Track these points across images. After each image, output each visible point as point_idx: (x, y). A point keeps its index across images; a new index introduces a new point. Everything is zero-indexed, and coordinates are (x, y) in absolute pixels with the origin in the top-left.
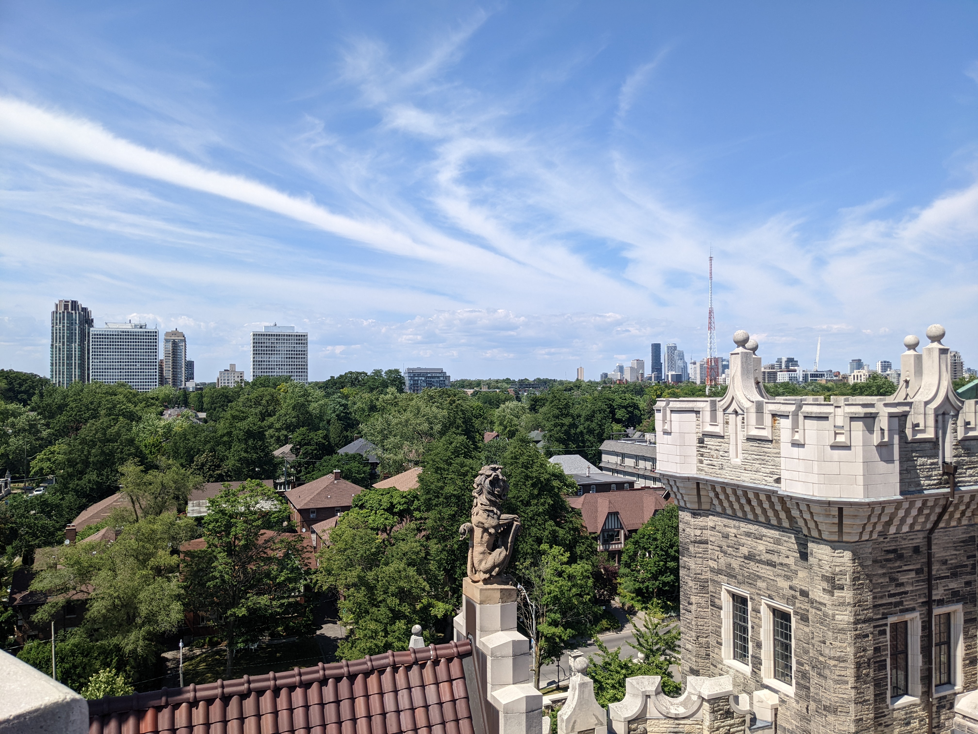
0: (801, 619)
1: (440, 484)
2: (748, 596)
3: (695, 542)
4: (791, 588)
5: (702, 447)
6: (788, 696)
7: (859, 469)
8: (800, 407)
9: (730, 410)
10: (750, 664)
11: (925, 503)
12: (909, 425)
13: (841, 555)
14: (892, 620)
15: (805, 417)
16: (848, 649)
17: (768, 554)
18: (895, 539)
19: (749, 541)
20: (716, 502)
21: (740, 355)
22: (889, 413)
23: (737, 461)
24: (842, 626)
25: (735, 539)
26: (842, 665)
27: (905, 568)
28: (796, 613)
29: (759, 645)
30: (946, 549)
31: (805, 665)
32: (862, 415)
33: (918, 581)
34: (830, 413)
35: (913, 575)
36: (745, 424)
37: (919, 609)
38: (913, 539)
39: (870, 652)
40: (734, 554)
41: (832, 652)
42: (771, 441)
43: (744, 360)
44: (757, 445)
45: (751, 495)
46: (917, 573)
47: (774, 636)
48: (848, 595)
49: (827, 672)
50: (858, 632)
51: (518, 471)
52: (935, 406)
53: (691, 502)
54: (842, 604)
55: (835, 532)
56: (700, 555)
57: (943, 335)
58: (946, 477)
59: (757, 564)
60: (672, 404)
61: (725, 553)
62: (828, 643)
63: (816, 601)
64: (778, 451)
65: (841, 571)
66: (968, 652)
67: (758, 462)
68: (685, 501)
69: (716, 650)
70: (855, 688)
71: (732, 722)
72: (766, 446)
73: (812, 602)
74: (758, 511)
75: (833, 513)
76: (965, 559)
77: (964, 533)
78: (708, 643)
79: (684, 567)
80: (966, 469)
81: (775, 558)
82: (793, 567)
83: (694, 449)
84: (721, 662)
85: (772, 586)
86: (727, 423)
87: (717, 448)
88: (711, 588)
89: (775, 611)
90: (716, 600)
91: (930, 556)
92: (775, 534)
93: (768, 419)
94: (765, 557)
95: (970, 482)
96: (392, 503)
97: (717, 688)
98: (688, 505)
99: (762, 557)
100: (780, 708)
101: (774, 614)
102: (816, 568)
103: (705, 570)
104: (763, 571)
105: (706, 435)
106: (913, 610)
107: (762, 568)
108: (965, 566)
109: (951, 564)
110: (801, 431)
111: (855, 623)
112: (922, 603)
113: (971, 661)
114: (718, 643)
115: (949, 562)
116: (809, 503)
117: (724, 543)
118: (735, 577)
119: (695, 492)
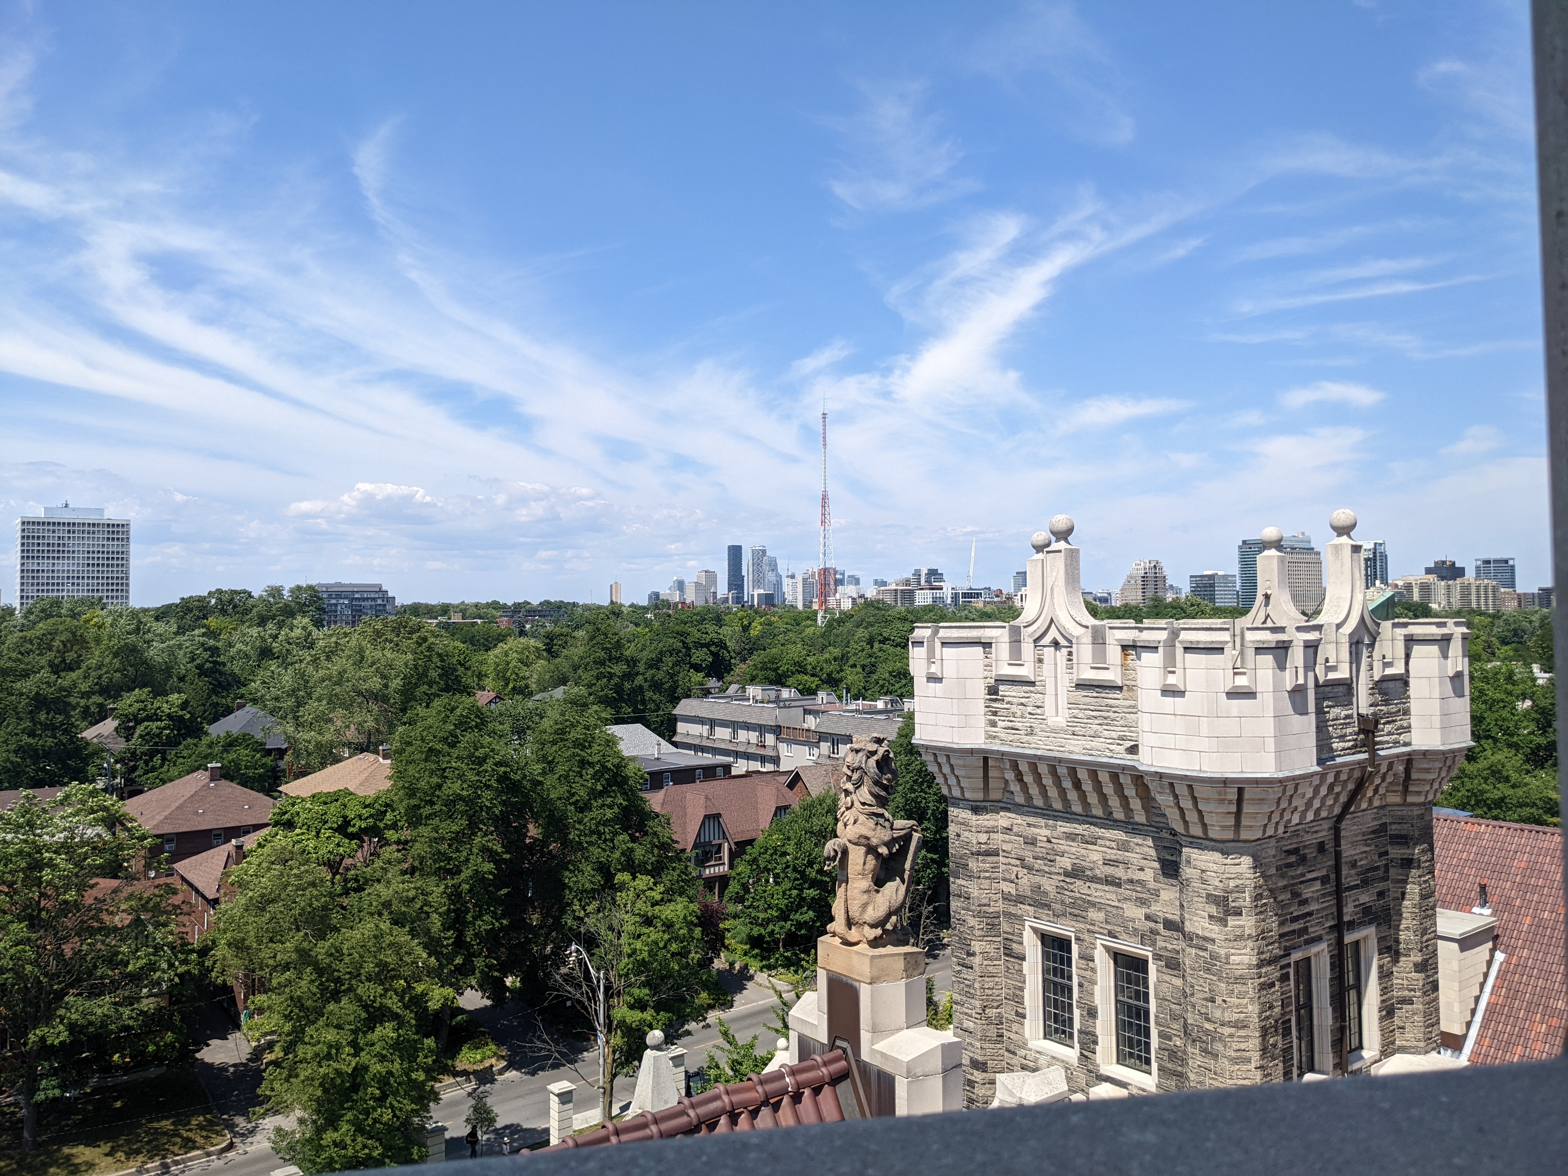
0: (1167, 966)
1: (435, 780)
2: (1073, 935)
3: (979, 854)
4: (1148, 917)
5: (995, 700)
6: (1144, 1090)
7: (1268, 727)
8: (1175, 634)
9: (1047, 640)
10: (1076, 1045)
11: (1338, 775)
12: (1320, 659)
13: (1237, 861)
14: (1296, 956)
15: (1186, 649)
16: (1250, 1008)
17: (1107, 867)
18: (1296, 834)
19: (1074, 848)
20: (1015, 787)
21: (1062, 554)
22: (1305, 642)
23: (1059, 720)
24: (1239, 972)
25: (1049, 846)
26: (1241, 1033)
27: (1309, 876)
28: (1157, 957)
29: (1092, 1013)
30: (1354, 844)
31: (1174, 1038)
32: (1273, 645)
33: (1324, 895)
34: (1227, 642)
35: (1317, 886)
36: (1075, 661)
37: (1326, 937)
38: (1316, 832)
39: (1277, 1010)
40: (1046, 869)
41: (1226, 1014)
42: (1120, 688)
43: (1069, 562)
44: (1095, 694)
45: (1083, 775)
46: (1323, 883)
47: (1116, 995)
48: (1247, 923)
49: (1218, 1047)
50: (1262, 980)
51: (567, 754)
52: (1350, 630)
53: (973, 790)
54: (1239, 938)
55: (1230, 826)
56: (987, 875)
58: (1362, 736)
59: (1088, 884)
60: (942, 633)
61: (1030, 869)
62: (1219, 1000)
63: (1197, 936)
64: (1132, 703)
65: (1237, 886)
66: (1384, 997)
67: (1097, 722)
68: (962, 788)
69: (1016, 1026)
70: (1261, 1067)
72: (1110, 696)
73: (1189, 938)
74: (1093, 798)
75: (1230, 797)
76: (1377, 857)
77: (1374, 819)
78: (1000, 1016)
79: (960, 896)
80: (1384, 724)
81: (1119, 872)
82: (1152, 885)
83: (981, 704)
84: (1024, 1045)
85: (1115, 916)
86: (1040, 661)
87: (1023, 700)
88: (1005, 926)
89: (1118, 957)
90: (1014, 946)
91: (1338, 855)
92: (1119, 835)
93: (1114, 654)
94: (1102, 871)
95: (1388, 743)
96: (345, 817)
97: (1047, 1089)
98: (968, 795)
99: (1097, 872)
101: (1116, 963)
102: (1196, 884)
103: (994, 897)
104: (1098, 894)
105: (1000, 681)
106: (1318, 939)
107: (1097, 890)
108: (1377, 868)
109: (1361, 866)
110: (1179, 671)
111: (1259, 966)
112: (1330, 927)
113: (1388, 1011)
114: (1018, 1014)
115: (1359, 864)
116: (1191, 783)
117: (1027, 853)
118: (1049, 907)
119: (980, 773)
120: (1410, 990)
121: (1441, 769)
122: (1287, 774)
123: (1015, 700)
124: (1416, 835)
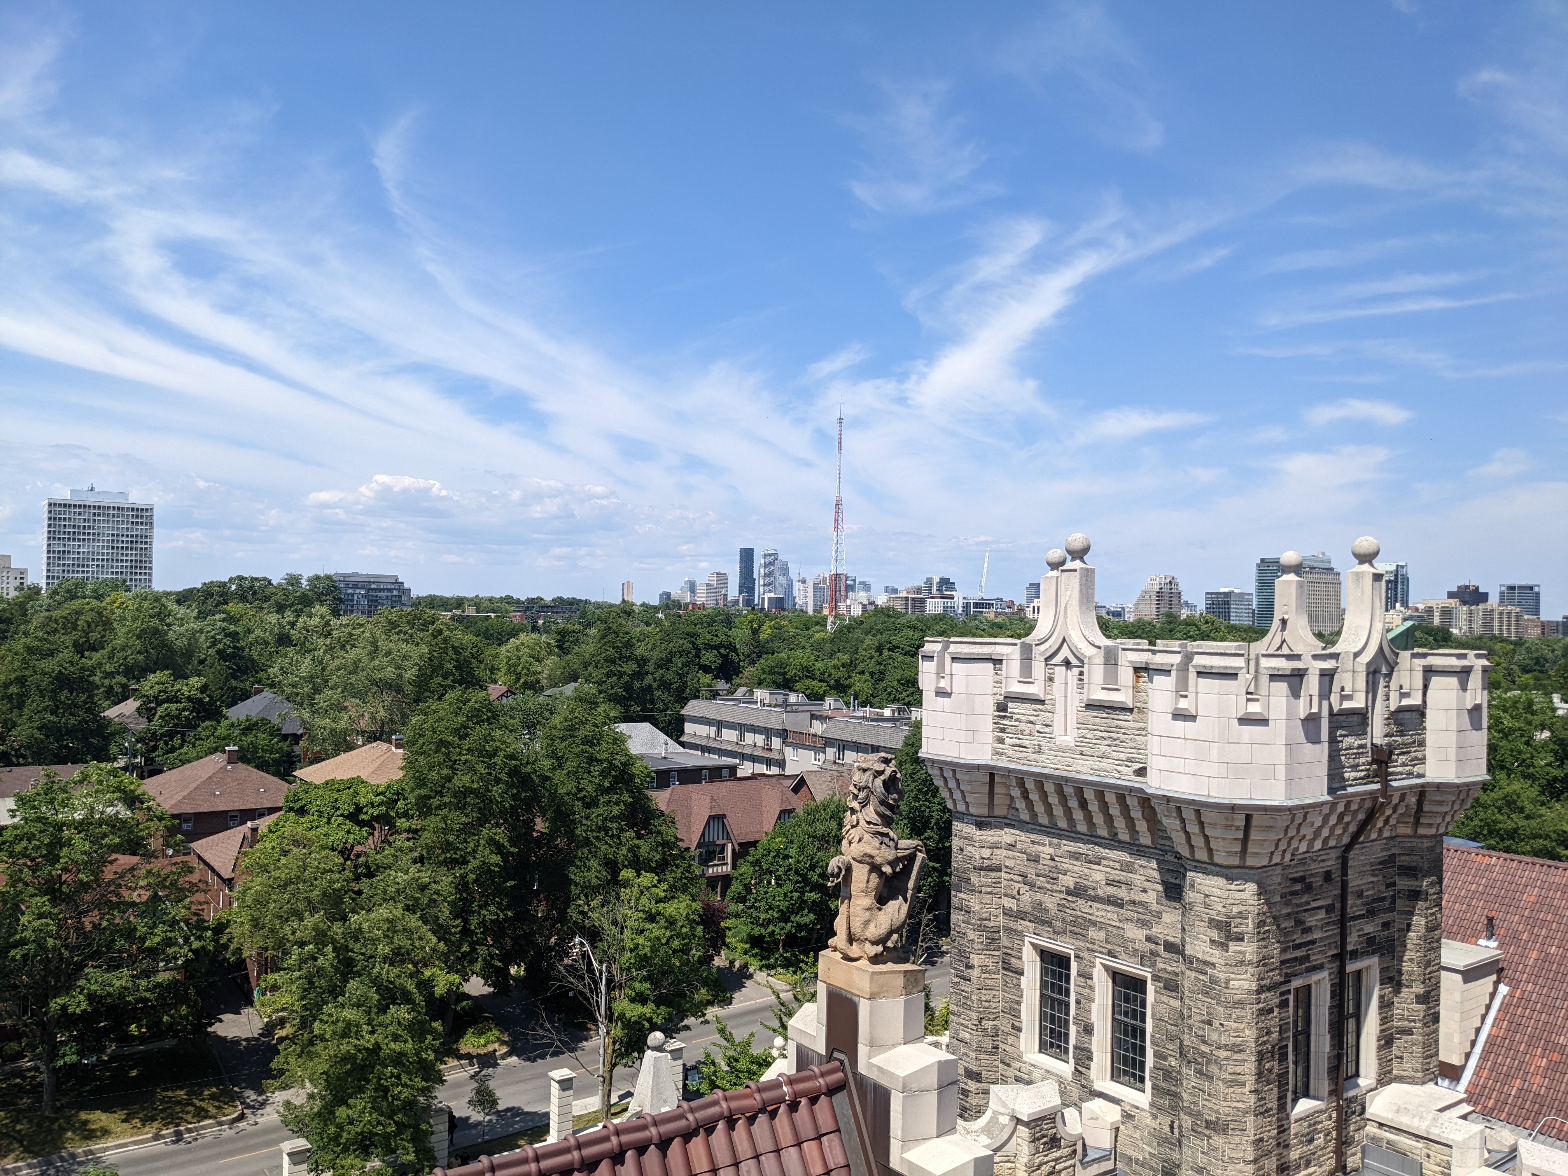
0: (1165, 988)
1: (446, 772)
2: (1072, 953)
3: (981, 868)
4: (1148, 939)
5: (1004, 717)
6: (1137, 1108)
7: (1280, 755)
8: (1188, 657)
9: (1058, 659)
10: (1072, 1061)
11: (1348, 805)
12: (1336, 688)
13: (1242, 887)
14: (1297, 983)
15: (1199, 674)
16: (1247, 1032)
17: (1109, 888)
18: (1303, 862)
19: (1077, 867)
20: (1020, 804)
21: (1077, 573)
22: (1321, 670)
23: (1068, 739)
24: (1239, 997)
25: (1052, 863)
26: (1238, 1056)
27: (1314, 904)
28: (1156, 978)
29: (1088, 1030)
30: (1362, 874)
31: (1170, 1059)
32: (1288, 673)
33: (1328, 924)
35: (1322, 914)
36: (1086, 681)
37: (1328, 966)
38: (1324, 861)
39: (1275, 1036)
40: (1049, 886)
41: (1223, 1038)
42: (1131, 710)
43: (1084, 580)
44: (1105, 715)
45: (1089, 795)
46: (1327, 912)
47: (1113, 1014)
48: (1249, 949)
49: (1214, 1069)
50: (1261, 1005)
51: (576, 750)
52: (1367, 660)
53: (978, 805)
54: (1240, 963)
55: (1236, 852)
56: (989, 889)
57: (1376, 554)
58: (1375, 767)
59: (1090, 903)
60: (953, 648)
61: (1032, 885)
62: (1216, 1023)
63: (1198, 959)
64: (1142, 725)
65: (1240, 912)
66: (1384, 1027)
67: (1106, 742)
68: (967, 803)
69: (1011, 1039)
70: (1256, 1091)
71: (1058, 1154)
72: (1120, 717)
73: (1189, 961)
74: (1098, 819)
75: (1237, 823)
76: (1383, 888)
77: (1383, 850)
78: (996, 1028)
79: (961, 910)
80: (1398, 755)
81: (1122, 893)
82: (1154, 907)
83: (990, 720)
84: (1019, 1058)
85: (1115, 936)
86: (1051, 679)
87: (1032, 718)
88: (1005, 941)
89: (1116, 976)
90: (1013, 960)
91: (1344, 885)
92: (1123, 856)
93: (1126, 675)
94: (1105, 891)
95: (1401, 774)
96: (357, 804)
97: (1040, 1103)
98: (973, 810)
99: (1100, 892)
100: (1122, 1127)
101: (1114, 982)
102: (1199, 908)
103: (995, 912)
104: (1100, 913)
105: (1009, 698)
106: (1320, 967)
107: (1098, 909)
108: (1384, 899)
109: (1368, 896)
110: (1191, 695)
111: (1259, 992)
112: (1333, 956)
113: (1386, 1041)
114: (1014, 1027)
115: (1365, 894)
116: (1199, 808)
117: (1030, 870)
118: (1049, 924)
119: (986, 789)
120: (1410, 1021)
121: (1453, 802)
123: (1024, 718)
124: (1426, 866)
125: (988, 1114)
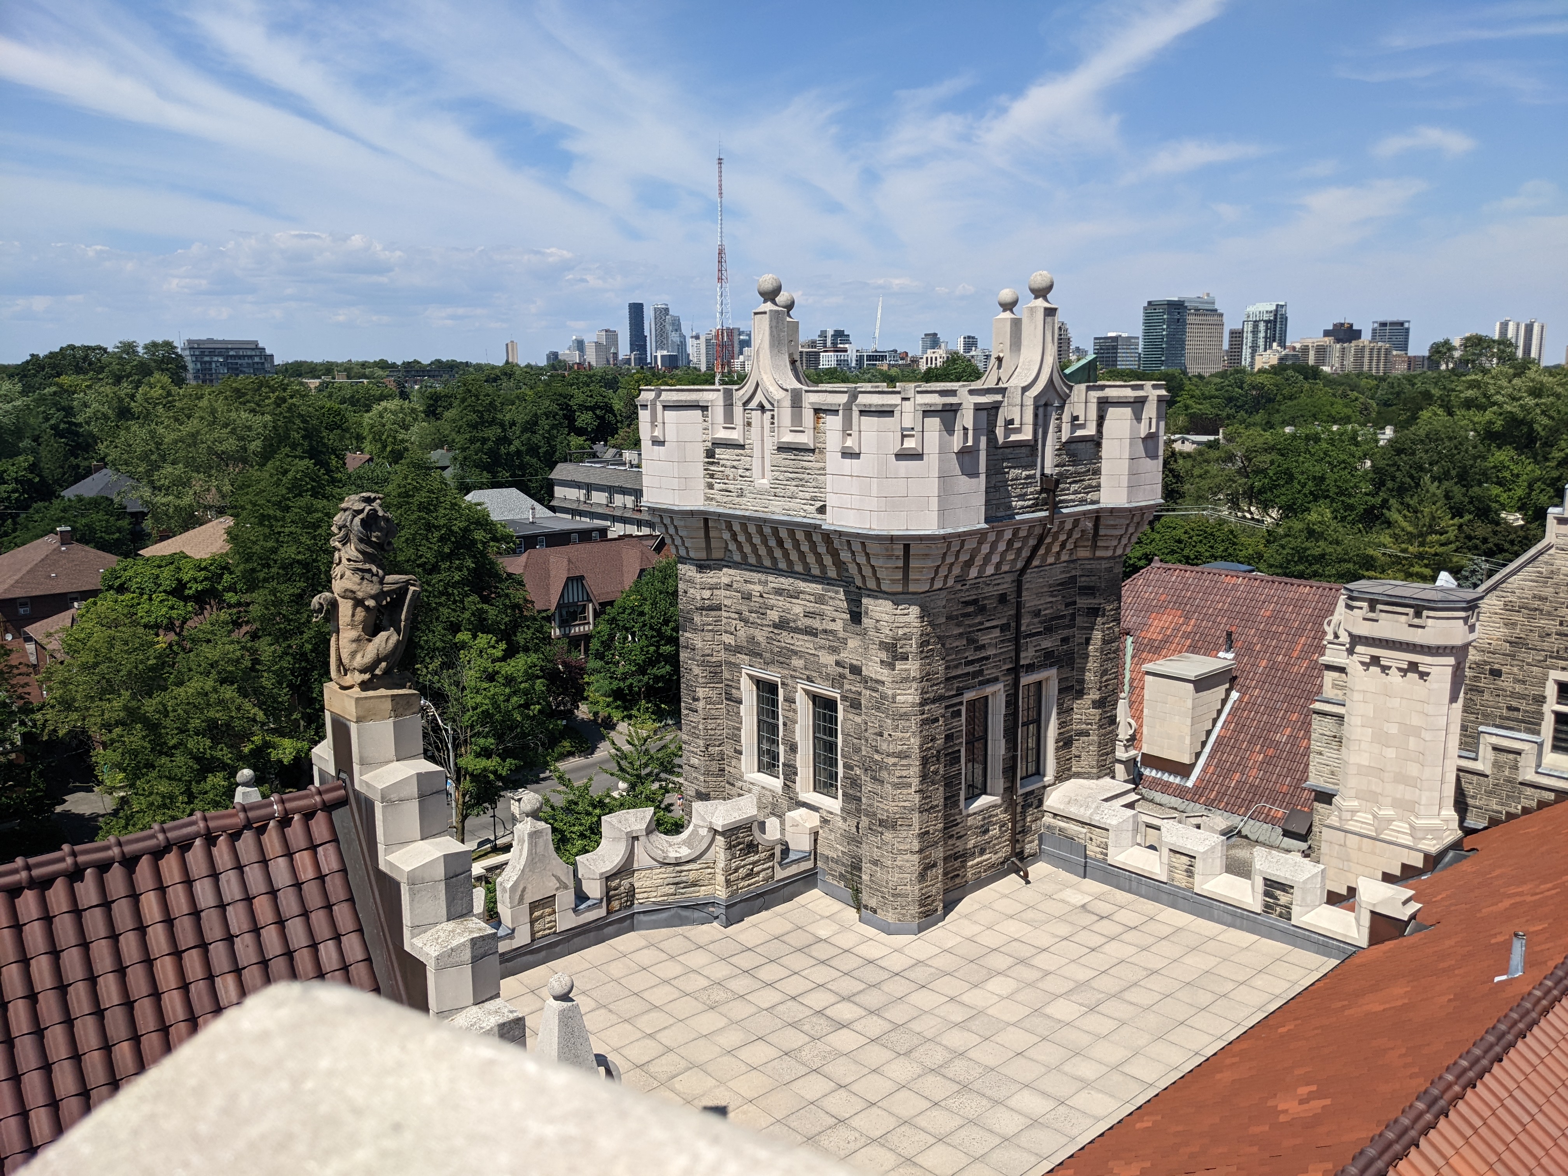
0: (851, 706)
2: (779, 680)
3: (703, 609)
4: (838, 663)
5: (712, 463)
6: (831, 813)
7: (933, 487)
8: (854, 396)
9: (754, 404)
10: (781, 776)
11: (1015, 533)
12: (1000, 422)
13: (906, 611)
14: (969, 696)
15: (862, 412)
16: (912, 740)
17: (806, 619)
18: (975, 586)
19: (780, 602)
20: (732, 546)
21: (767, 316)
22: (975, 404)
23: (764, 482)
24: (904, 710)
25: (761, 600)
26: (904, 762)
27: (988, 624)
28: (844, 698)
29: (793, 748)
30: (1039, 595)
31: (856, 768)
32: (940, 408)
33: (1003, 641)
34: (897, 405)
35: (997, 633)
36: (776, 425)
37: (1002, 679)
38: (999, 584)
39: (940, 742)
40: (759, 621)
41: (892, 747)
42: (813, 451)
43: (774, 324)
44: (792, 457)
45: (783, 534)
46: (1002, 631)
47: (814, 733)
48: (913, 667)
49: (884, 774)
50: (925, 716)
51: (415, 517)
52: (1036, 393)
53: (697, 549)
54: (905, 680)
55: (899, 580)
56: (710, 628)
57: (1050, 287)
58: (1044, 495)
59: (792, 634)
60: (665, 396)
61: (746, 621)
62: (886, 735)
63: (871, 679)
64: (821, 465)
65: (905, 634)
66: (1061, 731)
67: (794, 483)
68: (687, 548)
69: (734, 762)
70: (920, 791)
71: (756, 858)
72: (805, 458)
73: (865, 680)
74: (794, 556)
75: (897, 553)
76: (1062, 607)
77: (1063, 572)
78: (722, 753)
79: (687, 648)
80: (1070, 483)
81: (816, 624)
82: (841, 634)
83: (701, 467)
84: (741, 778)
85: (813, 663)
86: (749, 424)
87: (735, 463)
88: (726, 675)
89: (816, 699)
90: (734, 691)
91: (1019, 606)
92: (816, 588)
93: (808, 415)
94: (803, 622)
95: (1074, 501)
96: (180, 580)
97: (736, 815)
98: (692, 554)
99: (799, 623)
100: (821, 831)
101: (814, 703)
102: (872, 633)
103: (717, 648)
104: (800, 643)
105: (718, 444)
106: (996, 680)
107: (798, 640)
108: (1063, 616)
109: (1045, 615)
110: (855, 434)
111: (922, 704)
112: (1008, 670)
113: (1065, 742)
114: (736, 751)
115: (1043, 613)
116: (864, 540)
117: (744, 608)
118: (761, 656)
119: (702, 533)
120: (1088, 724)
121: (1128, 525)
122: (950, 531)
123: (728, 463)
124: (1103, 586)
125: (691, 827)
